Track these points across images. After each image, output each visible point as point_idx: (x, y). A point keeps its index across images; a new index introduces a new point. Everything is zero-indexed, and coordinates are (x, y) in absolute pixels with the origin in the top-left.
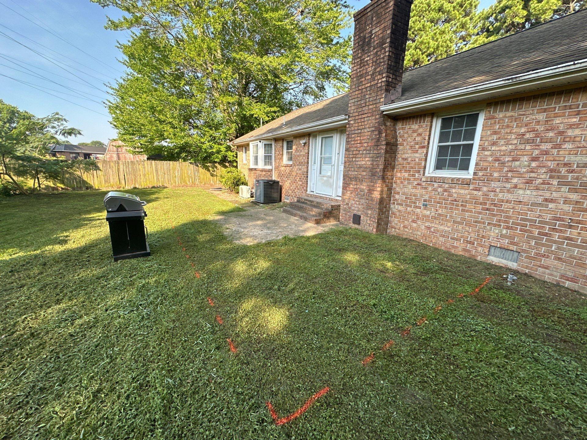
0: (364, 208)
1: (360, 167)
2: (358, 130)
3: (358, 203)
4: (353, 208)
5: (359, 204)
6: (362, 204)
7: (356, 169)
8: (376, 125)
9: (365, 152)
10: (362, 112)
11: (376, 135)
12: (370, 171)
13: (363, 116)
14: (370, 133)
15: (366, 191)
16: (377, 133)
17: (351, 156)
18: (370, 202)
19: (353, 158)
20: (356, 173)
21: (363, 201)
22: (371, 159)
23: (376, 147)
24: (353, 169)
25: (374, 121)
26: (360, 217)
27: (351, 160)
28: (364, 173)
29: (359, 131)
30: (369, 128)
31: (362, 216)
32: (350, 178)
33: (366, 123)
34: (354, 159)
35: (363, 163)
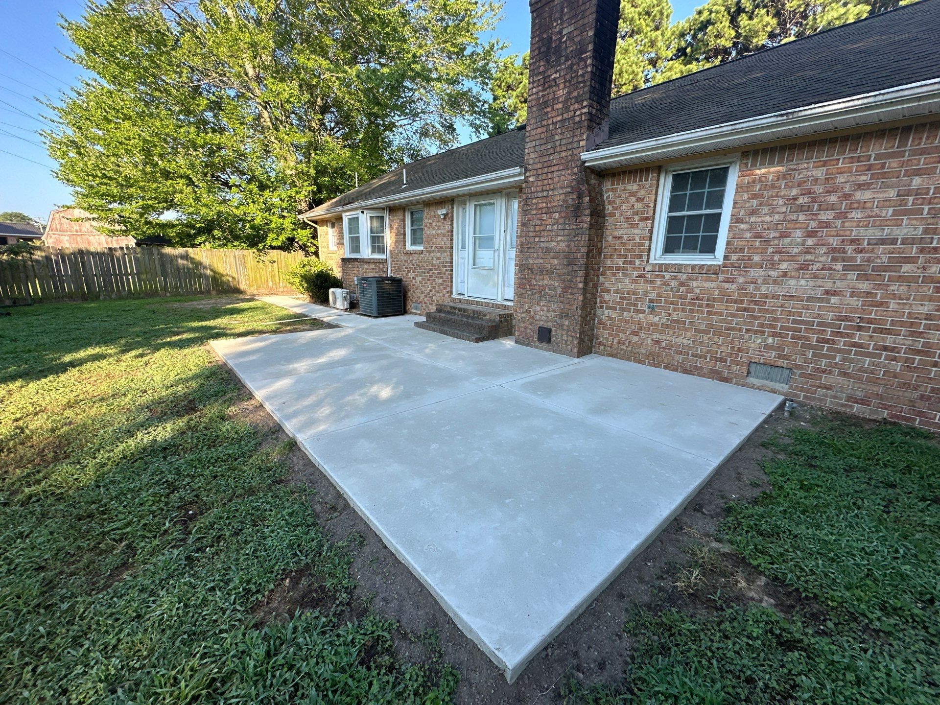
0: (556, 316)
1: (549, 251)
2: (543, 191)
3: (545, 309)
4: (538, 317)
5: (548, 311)
6: (554, 311)
7: (541, 255)
8: (574, 183)
9: (555, 227)
10: (549, 163)
11: (573, 200)
12: (566, 257)
13: (552, 169)
14: (562, 197)
15: (559, 289)
16: (575, 196)
17: (531, 234)
18: (567, 307)
19: (535, 237)
20: (541, 261)
21: (554, 306)
22: (566, 238)
23: (574, 220)
24: (535, 255)
25: (570, 178)
26: (550, 330)
27: (532, 240)
28: (556, 261)
29: (545, 193)
30: (561, 188)
31: (553, 329)
32: (531, 270)
33: (556, 180)
34: (537, 239)
35: (553, 244)
